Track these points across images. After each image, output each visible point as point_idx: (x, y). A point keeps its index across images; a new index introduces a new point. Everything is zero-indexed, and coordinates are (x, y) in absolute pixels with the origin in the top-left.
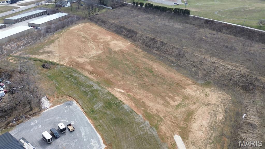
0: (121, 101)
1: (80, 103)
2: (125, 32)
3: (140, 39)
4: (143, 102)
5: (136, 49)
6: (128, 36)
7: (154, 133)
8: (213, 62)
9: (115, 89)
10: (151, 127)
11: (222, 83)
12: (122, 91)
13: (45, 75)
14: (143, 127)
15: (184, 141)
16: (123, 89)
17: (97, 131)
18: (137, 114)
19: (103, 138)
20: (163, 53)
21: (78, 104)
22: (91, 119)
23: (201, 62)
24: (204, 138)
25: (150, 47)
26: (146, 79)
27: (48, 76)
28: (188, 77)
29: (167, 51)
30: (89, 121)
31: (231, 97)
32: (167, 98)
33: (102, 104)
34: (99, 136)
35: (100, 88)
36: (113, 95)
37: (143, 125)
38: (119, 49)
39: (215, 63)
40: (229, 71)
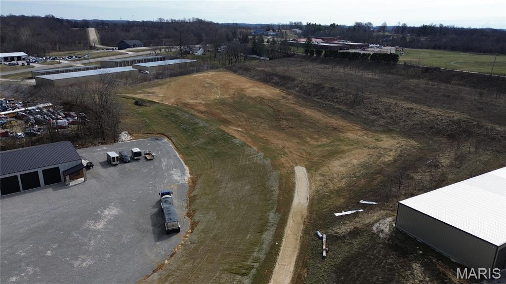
0: (233, 136)
1: (174, 140)
2: (276, 79)
3: (297, 86)
4: (266, 140)
5: (286, 96)
6: (280, 84)
7: (266, 162)
8: (408, 108)
9: (230, 127)
10: (264, 157)
11: (415, 132)
12: (240, 129)
13: (136, 111)
14: (253, 158)
15: (308, 172)
16: (242, 128)
17: (186, 164)
18: (250, 147)
19: (191, 170)
20: (328, 101)
21: (170, 141)
22: (183, 155)
23: (389, 108)
24: (344, 173)
25: (309, 95)
26: (285, 122)
27: (138, 113)
28: (358, 124)
29: (337, 98)
30: (178, 156)
31: (421, 144)
32: (308, 138)
33: (204, 140)
34: (187, 168)
35: (207, 125)
36: (224, 131)
37: (253, 156)
38: (257, 95)
39: (412, 108)
40: (432, 117)
